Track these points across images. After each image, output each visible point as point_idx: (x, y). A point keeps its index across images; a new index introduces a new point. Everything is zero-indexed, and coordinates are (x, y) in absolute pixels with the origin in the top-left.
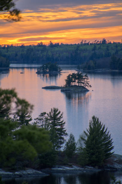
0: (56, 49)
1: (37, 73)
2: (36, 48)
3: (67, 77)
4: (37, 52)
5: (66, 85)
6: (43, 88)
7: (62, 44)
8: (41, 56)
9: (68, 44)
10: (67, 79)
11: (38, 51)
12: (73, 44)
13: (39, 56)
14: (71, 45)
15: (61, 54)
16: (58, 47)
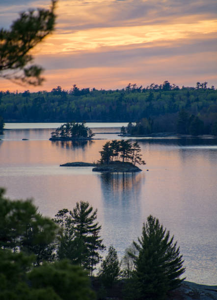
0: (85, 99)
1: (50, 139)
2: (50, 96)
3: (104, 146)
4: (52, 104)
5: (102, 160)
6: (61, 166)
7: (94, 89)
8: (59, 110)
9: (104, 91)
10: (103, 150)
11: (53, 102)
12: (112, 90)
13: (54, 110)
14: (111, 92)
15: (92, 107)
16: (88, 95)
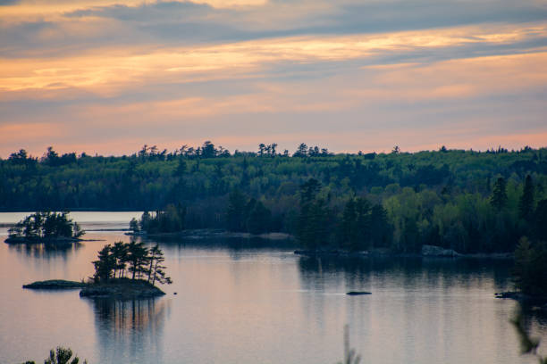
0: (67, 171)
1: (7, 241)
2: (6, 166)
3: (100, 253)
4: (10, 180)
5: (96, 276)
6: (25, 287)
7: (84, 155)
8: (22, 190)
9: (101, 158)
10: (98, 259)
11: (12, 176)
12: (116, 156)
13: (14, 190)
14: (112, 159)
15: (80, 186)
16: (74, 164)
